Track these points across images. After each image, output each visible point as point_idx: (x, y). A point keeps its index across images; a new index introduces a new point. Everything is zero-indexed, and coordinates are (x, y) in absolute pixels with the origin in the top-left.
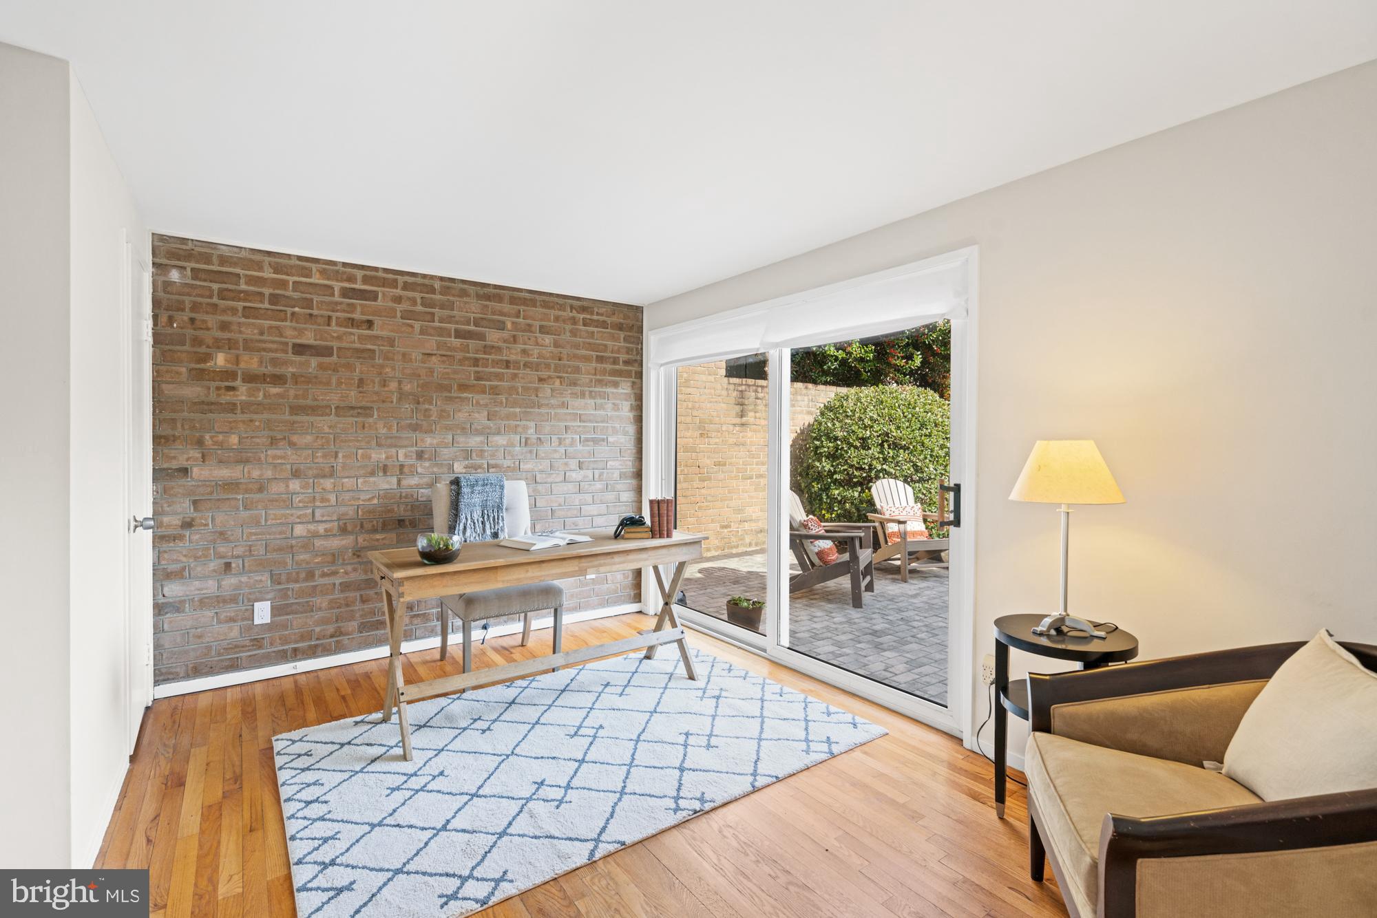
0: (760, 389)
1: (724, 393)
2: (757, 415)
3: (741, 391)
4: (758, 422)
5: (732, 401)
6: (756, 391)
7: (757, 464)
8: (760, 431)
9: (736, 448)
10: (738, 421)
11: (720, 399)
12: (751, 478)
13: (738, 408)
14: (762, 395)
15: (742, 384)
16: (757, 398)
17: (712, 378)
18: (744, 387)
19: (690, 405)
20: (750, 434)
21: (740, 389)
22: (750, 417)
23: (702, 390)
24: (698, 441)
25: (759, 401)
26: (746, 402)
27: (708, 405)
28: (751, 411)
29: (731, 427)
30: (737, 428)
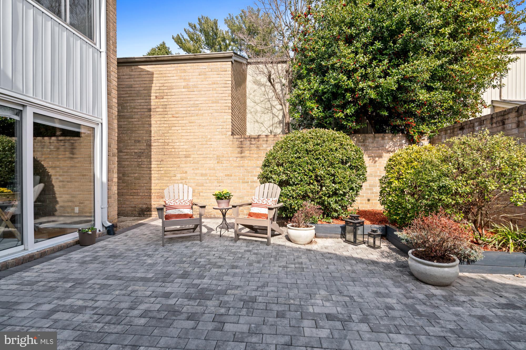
0: (253, 140)
1: (231, 143)
2: (251, 152)
3: (241, 141)
4: (251, 155)
5: (236, 146)
6: (250, 141)
7: (251, 176)
8: (253, 160)
9: (238, 168)
10: (239, 155)
11: (228, 146)
12: (247, 182)
13: (239, 150)
14: (255, 142)
15: (241, 138)
16: (251, 144)
17: (224, 136)
18: (242, 139)
19: (212, 149)
20: (246, 162)
21: (240, 140)
22: (247, 153)
23: (218, 143)
24: (216, 165)
25: (252, 146)
26: (244, 146)
27: (222, 149)
28: (247, 150)
29: (235, 159)
30: (239, 159)
